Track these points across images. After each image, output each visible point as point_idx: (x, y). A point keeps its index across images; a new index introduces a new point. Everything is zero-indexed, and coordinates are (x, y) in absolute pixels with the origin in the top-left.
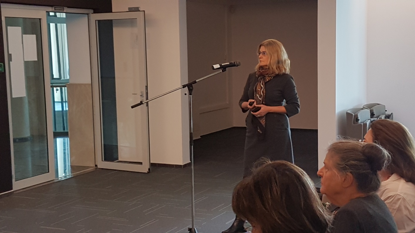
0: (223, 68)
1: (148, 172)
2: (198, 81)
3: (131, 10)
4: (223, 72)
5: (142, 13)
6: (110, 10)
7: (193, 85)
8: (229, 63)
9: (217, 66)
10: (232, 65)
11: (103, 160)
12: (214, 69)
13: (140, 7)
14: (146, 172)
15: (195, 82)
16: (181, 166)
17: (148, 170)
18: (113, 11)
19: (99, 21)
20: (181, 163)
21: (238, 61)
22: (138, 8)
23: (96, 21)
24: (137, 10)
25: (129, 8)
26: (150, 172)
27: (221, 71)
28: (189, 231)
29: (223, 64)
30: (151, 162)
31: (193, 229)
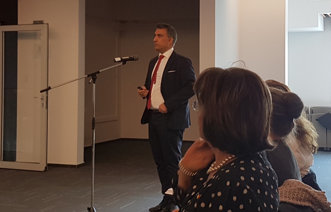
0: (124, 61)
1: (45, 171)
2: (101, 72)
3: (35, 23)
4: (124, 65)
5: (46, 26)
6: (16, 23)
7: (97, 74)
8: (128, 57)
9: (118, 59)
10: (131, 59)
11: (2, 160)
12: (115, 62)
13: (44, 21)
14: (43, 171)
15: (98, 72)
16: (75, 166)
17: (44, 169)
18: (18, 24)
19: (5, 32)
20: (75, 163)
21: (136, 56)
22: (42, 21)
23: (3, 32)
24: (41, 22)
25: (34, 22)
26: (46, 170)
27: (122, 64)
28: (88, 211)
29: (123, 58)
30: (48, 162)
31: (92, 209)
